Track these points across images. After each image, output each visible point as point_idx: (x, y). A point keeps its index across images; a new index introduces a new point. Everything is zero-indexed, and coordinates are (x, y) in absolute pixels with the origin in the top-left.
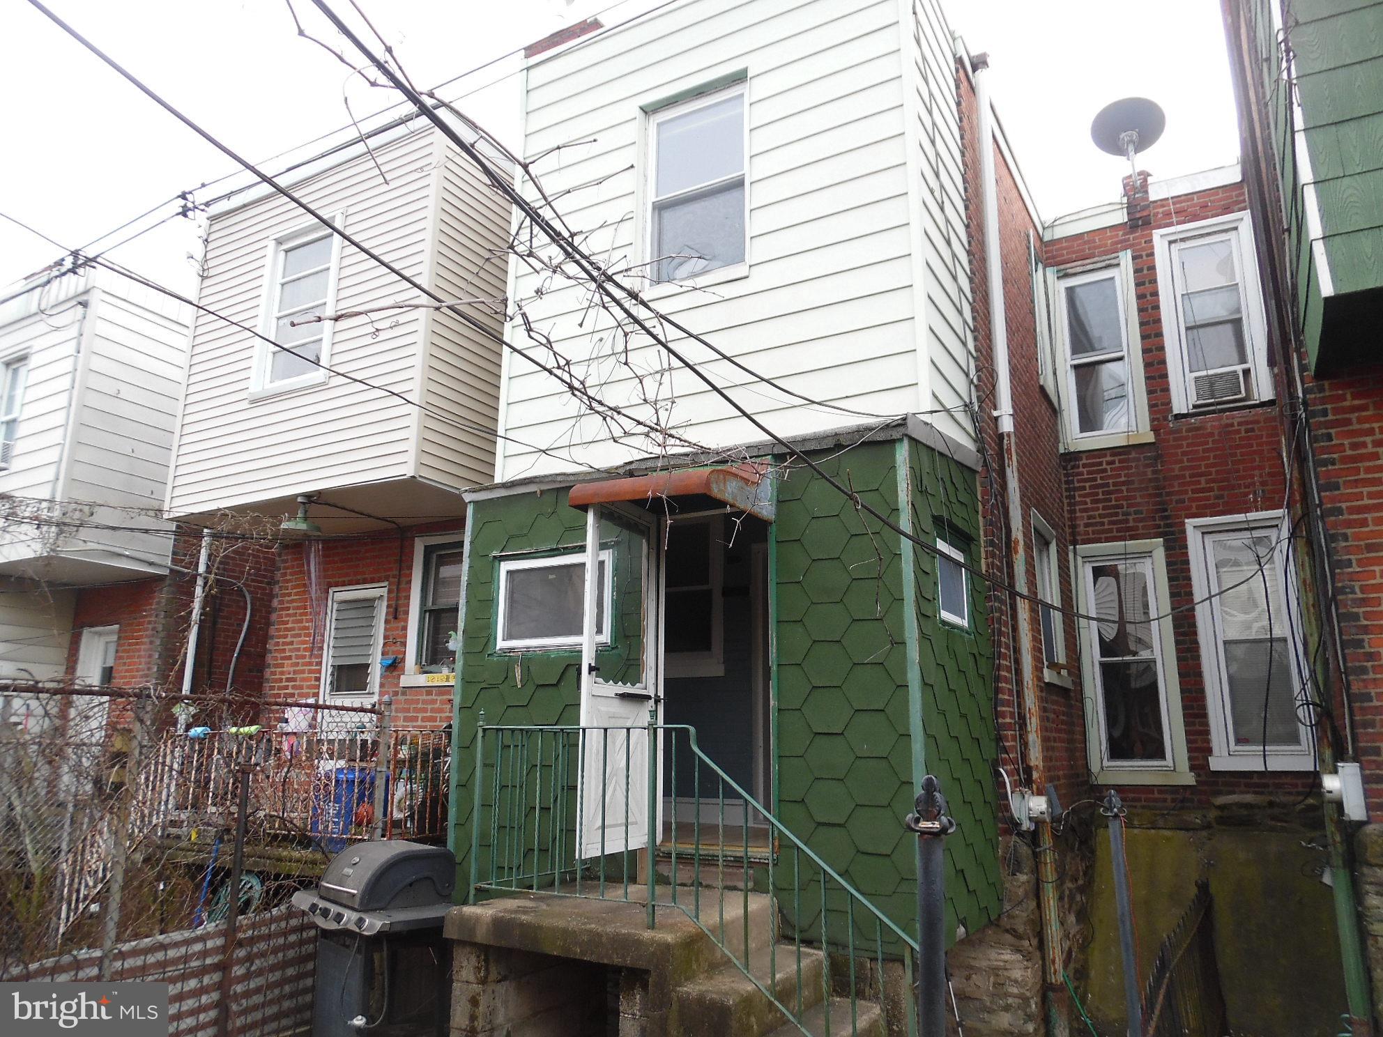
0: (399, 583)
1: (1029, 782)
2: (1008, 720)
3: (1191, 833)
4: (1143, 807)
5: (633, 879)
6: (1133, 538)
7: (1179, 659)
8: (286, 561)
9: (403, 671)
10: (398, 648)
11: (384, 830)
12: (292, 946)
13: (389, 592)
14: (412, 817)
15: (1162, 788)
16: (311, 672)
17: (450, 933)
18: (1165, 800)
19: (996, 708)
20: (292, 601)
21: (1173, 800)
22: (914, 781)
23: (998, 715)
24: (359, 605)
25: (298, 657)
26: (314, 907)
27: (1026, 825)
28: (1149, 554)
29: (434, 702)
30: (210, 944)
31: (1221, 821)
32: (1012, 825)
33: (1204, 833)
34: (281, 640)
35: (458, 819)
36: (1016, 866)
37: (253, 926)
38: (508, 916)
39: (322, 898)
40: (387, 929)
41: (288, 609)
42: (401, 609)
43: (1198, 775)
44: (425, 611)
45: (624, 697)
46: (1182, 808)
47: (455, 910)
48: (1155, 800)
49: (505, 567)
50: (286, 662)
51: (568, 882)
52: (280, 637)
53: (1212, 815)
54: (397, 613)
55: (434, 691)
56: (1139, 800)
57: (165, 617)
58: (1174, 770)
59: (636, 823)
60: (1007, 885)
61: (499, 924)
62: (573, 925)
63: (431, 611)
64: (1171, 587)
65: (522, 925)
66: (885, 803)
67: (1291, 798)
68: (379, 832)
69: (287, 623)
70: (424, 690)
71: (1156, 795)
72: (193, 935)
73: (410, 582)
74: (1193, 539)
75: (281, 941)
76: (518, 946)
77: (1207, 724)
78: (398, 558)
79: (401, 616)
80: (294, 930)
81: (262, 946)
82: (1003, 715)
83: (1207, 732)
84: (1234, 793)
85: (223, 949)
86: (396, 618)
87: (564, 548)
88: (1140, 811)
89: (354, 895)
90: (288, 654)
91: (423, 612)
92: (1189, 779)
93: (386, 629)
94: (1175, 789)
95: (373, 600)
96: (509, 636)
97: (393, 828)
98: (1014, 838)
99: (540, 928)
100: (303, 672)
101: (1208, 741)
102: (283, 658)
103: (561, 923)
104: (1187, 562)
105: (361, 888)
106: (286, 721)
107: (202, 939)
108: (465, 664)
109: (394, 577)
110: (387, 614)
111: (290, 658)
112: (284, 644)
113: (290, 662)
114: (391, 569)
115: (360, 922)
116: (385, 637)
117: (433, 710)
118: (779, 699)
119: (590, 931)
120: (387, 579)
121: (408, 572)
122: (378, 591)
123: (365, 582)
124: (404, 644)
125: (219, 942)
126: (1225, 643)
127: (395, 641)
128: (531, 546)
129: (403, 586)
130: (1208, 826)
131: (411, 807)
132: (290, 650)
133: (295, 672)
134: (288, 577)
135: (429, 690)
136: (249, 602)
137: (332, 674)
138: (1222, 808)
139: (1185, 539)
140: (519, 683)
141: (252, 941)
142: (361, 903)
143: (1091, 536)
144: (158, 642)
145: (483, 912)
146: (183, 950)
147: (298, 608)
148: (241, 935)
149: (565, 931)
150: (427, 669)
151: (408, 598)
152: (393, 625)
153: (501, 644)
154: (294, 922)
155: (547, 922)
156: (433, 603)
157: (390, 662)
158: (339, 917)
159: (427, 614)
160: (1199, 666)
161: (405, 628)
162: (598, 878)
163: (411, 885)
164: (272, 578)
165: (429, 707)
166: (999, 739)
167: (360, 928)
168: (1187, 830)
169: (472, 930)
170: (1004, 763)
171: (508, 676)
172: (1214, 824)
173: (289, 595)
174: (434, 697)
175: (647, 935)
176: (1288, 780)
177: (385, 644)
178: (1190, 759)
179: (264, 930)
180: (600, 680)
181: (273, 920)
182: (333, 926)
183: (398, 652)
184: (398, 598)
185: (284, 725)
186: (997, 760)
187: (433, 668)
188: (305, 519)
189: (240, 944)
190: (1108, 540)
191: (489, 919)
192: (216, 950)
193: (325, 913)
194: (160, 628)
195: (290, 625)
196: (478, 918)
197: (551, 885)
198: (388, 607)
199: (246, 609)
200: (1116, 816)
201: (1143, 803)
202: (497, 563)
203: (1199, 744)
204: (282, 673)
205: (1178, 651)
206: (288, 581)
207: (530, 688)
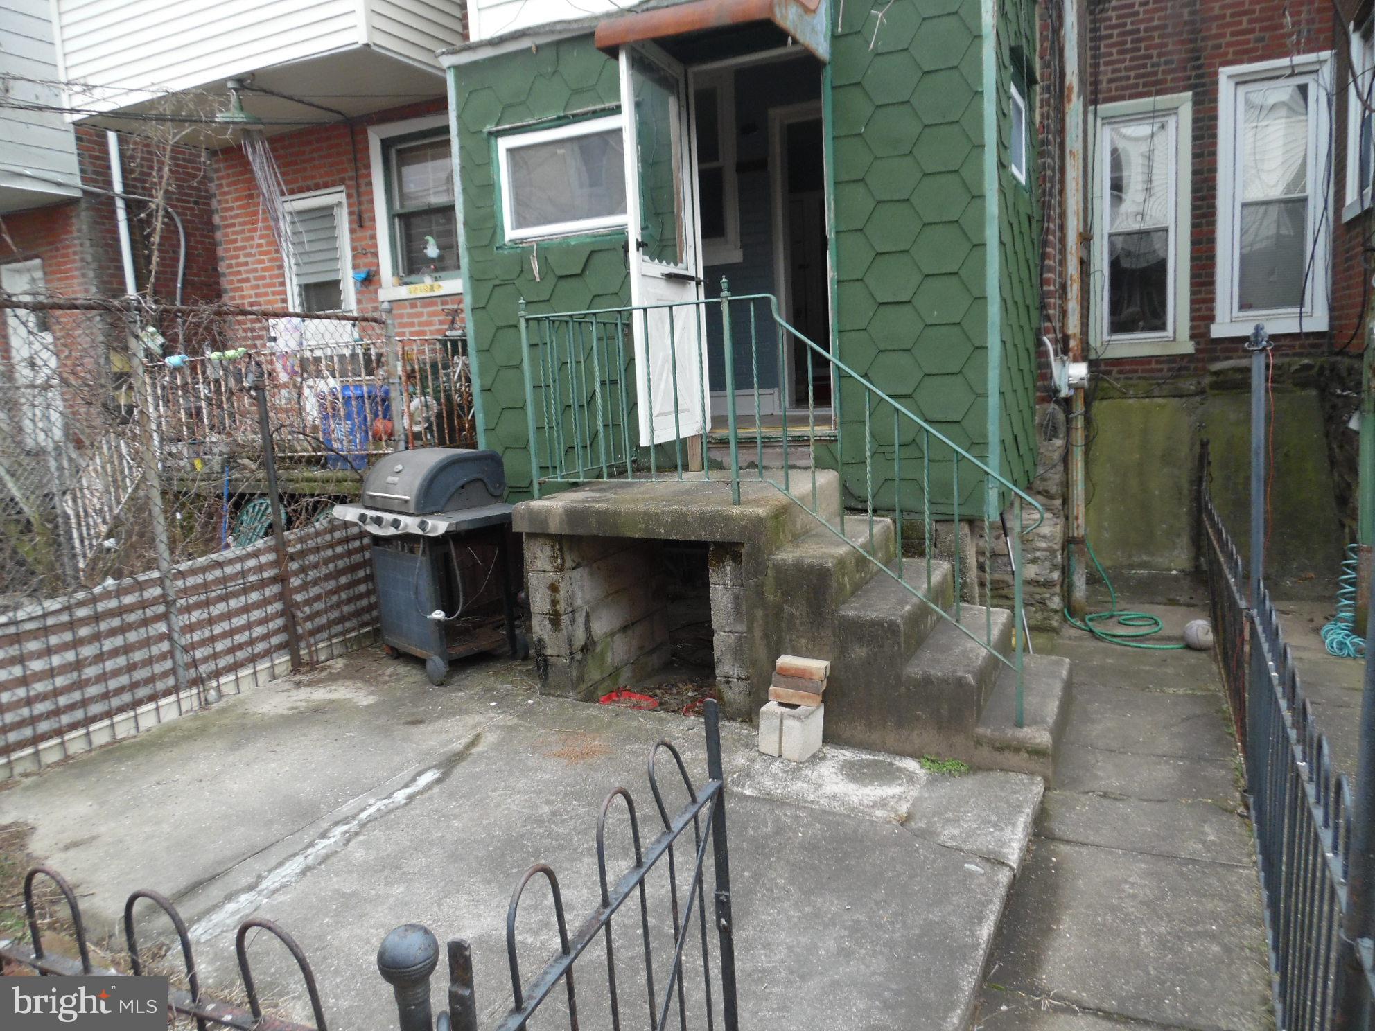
0: (358, 185)
1: (1066, 351)
2: (1052, 288)
3: (1184, 400)
4: (1140, 378)
5: (686, 468)
6: (1159, 93)
7: (1194, 226)
8: (217, 170)
9: (379, 284)
10: (370, 259)
11: (407, 442)
12: (340, 556)
13: (349, 196)
14: (429, 429)
15: (1158, 359)
16: (274, 293)
17: (519, 527)
18: (1161, 370)
19: (1041, 275)
20: (237, 216)
21: (1170, 370)
22: (989, 345)
23: (1043, 282)
24: (314, 215)
25: (257, 279)
26: (363, 518)
27: (1065, 392)
28: (1174, 110)
29: (420, 315)
30: (263, 559)
31: (1215, 386)
32: (1051, 394)
33: (1198, 399)
34: (233, 262)
35: (486, 423)
36: (1050, 431)
37: (301, 540)
38: (581, 506)
39: (367, 508)
40: (453, 528)
41: (234, 225)
42: (366, 216)
43: (1198, 343)
44: (394, 216)
45: (670, 277)
46: (1177, 377)
47: (521, 506)
48: (1152, 371)
49: (504, 144)
50: (244, 285)
51: (640, 468)
52: (232, 257)
53: (1207, 380)
54: (362, 221)
55: (419, 303)
56: (1135, 371)
57: (92, 246)
58: (1174, 339)
59: (687, 411)
60: (1042, 450)
61: (572, 515)
62: (653, 508)
63: (400, 216)
64: (1194, 147)
65: (598, 513)
66: (956, 370)
67: (1287, 360)
68: (402, 444)
69: (235, 241)
70: (407, 303)
71: (1153, 366)
72: (244, 552)
73: (370, 184)
74: (1225, 88)
75: (329, 552)
76: (595, 532)
77: (1213, 292)
78: (351, 156)
79: (367, 224)
80: (340, 542)
81: (313, 558)
82: (1048, 282)
83: (1212, 300)
84: (1231, 358)
85: (276, 564)
86: (361, 226)
87: (574, 116)
88: (1134, 382)
89: (406, 501)
90: (244, 276)
91: (392, 216)
92: (1188, 347)
93: (352, 240)
94: (1172, 358)
95: (330, 208)
96: (520, 223)
97: (415, 440)
98: (1053, 405)
99: (619, 514)
100: (266, 294)
101: (1212, 309)
102: (240, 281)
103: (641, 507)
104: (1215, 118)
105: (414, 492)
106: (275, 339)
107: (255, 554)
108: (473, 261)
109: (351, 178)
110: (351, 222)
111: (247, 280)
112: (238, 265)
113: (248, 285)
114: (345, 170)
115: (423, 525)
116: (354, 249)
117: (420, 324)
118: (839, 267)
119: (675, 512)
120: (342, 182)
121: (364, 172)
122: (335, 197)
123: (317, 187)
124: (376, 255)
125: (271, 557)
126: (1244, 205)
127: (364, 251)
128: (533, 116)
129: (363, 189)
130: (1201, 392)
131: (427, 420)
132: (247, 272)
133: (257, 295)
134: (226, 189)
135: (413, 302)
136: (179, 225)
137: (300, 295)
138: (1216, 373)
139: (1216, 91)
140: (537, 276)
141: (302, 554)
142: (417, 508)
143: (1113, 93)
144: (91, 274)
145: (555, 505)
146: (238, 567)
147: (244, 223)
148: (291, 550)
149: (646, 515)
150: (407, 279)
151: (371, 201)
152: (359, 234)
153: (511, 233)
154: (337, 535)
155: (624, 508)
156: (402, 206)
157: (363, 275)
158: (396, 524)
159: (397, 220)
160: (1213, 232)
161: (374, 237)
162: (649, 469)
163: (462, 487)
164: (207, 191)
165: (416, 320)
166: (1044, 307)
167: (423, 530)
168: (1181, 396)
169: (545, 522)
170: (1047, 331)
171: (523, 269)
172: (1207, 389)
173: (231, 209)
174: (420, 310)
175: (736, 510)
176: (1287, 342)
177: (354, 257)
178: (1192, 328)
179: (311, 544)
180: (647, 258)
181: (318, 534)
182: (391, 531)
183: (371, 264)
184: (360, 203)
185: (273, 344)
186: (1039, 329)
187: (413, 278)
188: (242, 109)
189: (292, 558)
190: (1131, 97)
191: (560, 511)
192: (271, 564)
193: (378, 521)
194: (89, 258)
195: (240, 244)
196: (548, 511)
197: (622, 473)
198: (351, 213)
199: (178, 232)
200: (1264, 349)
201: (1140, 374)
202: (493, 141)
203: (1203, 313)
204: (243, 297)
205: (1194, 217)
206: (225, 193)
207: (551, 280)
